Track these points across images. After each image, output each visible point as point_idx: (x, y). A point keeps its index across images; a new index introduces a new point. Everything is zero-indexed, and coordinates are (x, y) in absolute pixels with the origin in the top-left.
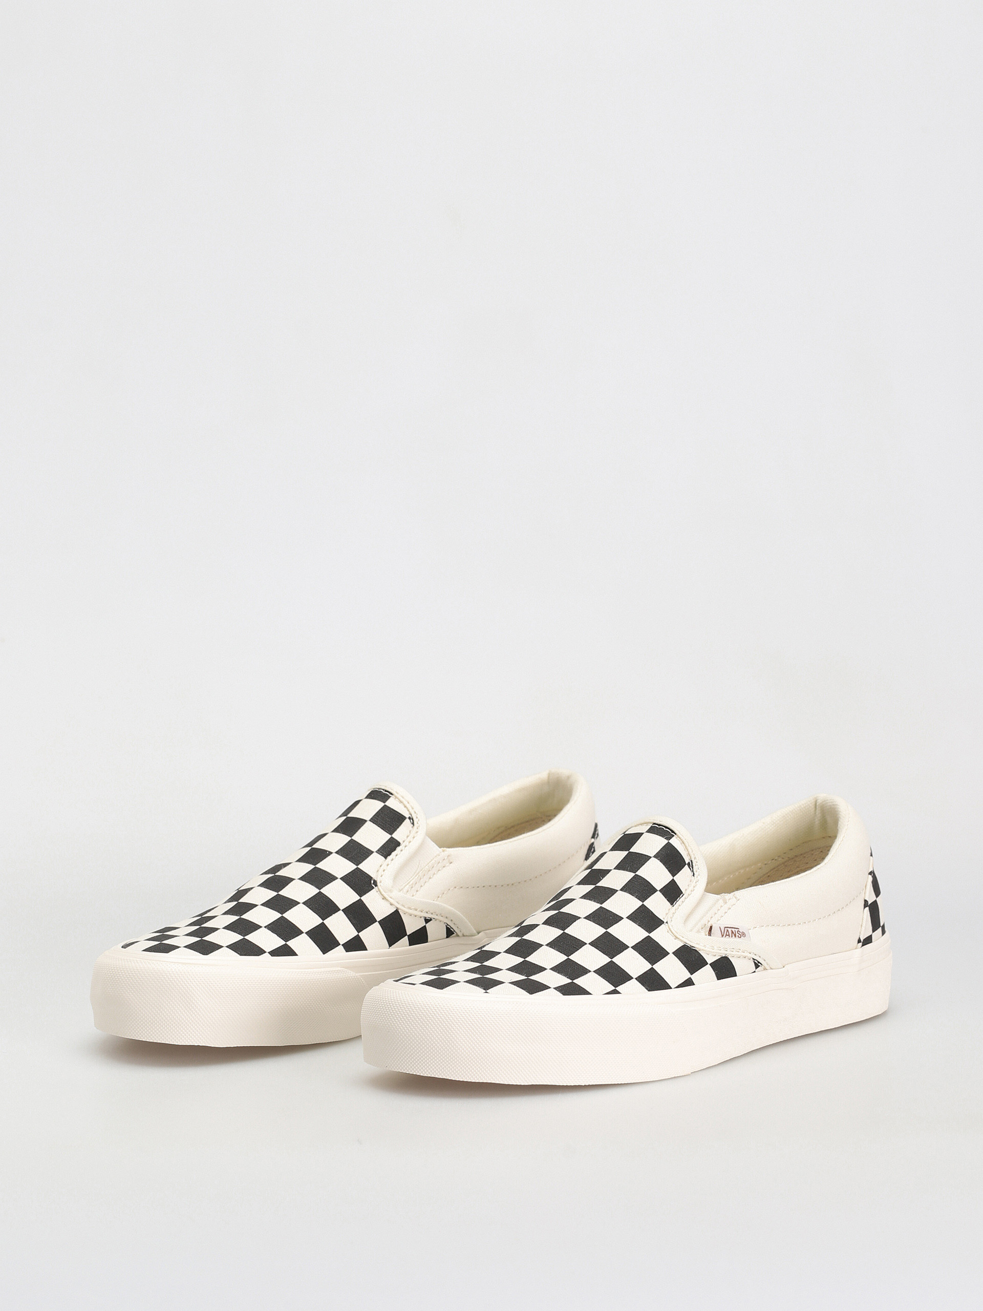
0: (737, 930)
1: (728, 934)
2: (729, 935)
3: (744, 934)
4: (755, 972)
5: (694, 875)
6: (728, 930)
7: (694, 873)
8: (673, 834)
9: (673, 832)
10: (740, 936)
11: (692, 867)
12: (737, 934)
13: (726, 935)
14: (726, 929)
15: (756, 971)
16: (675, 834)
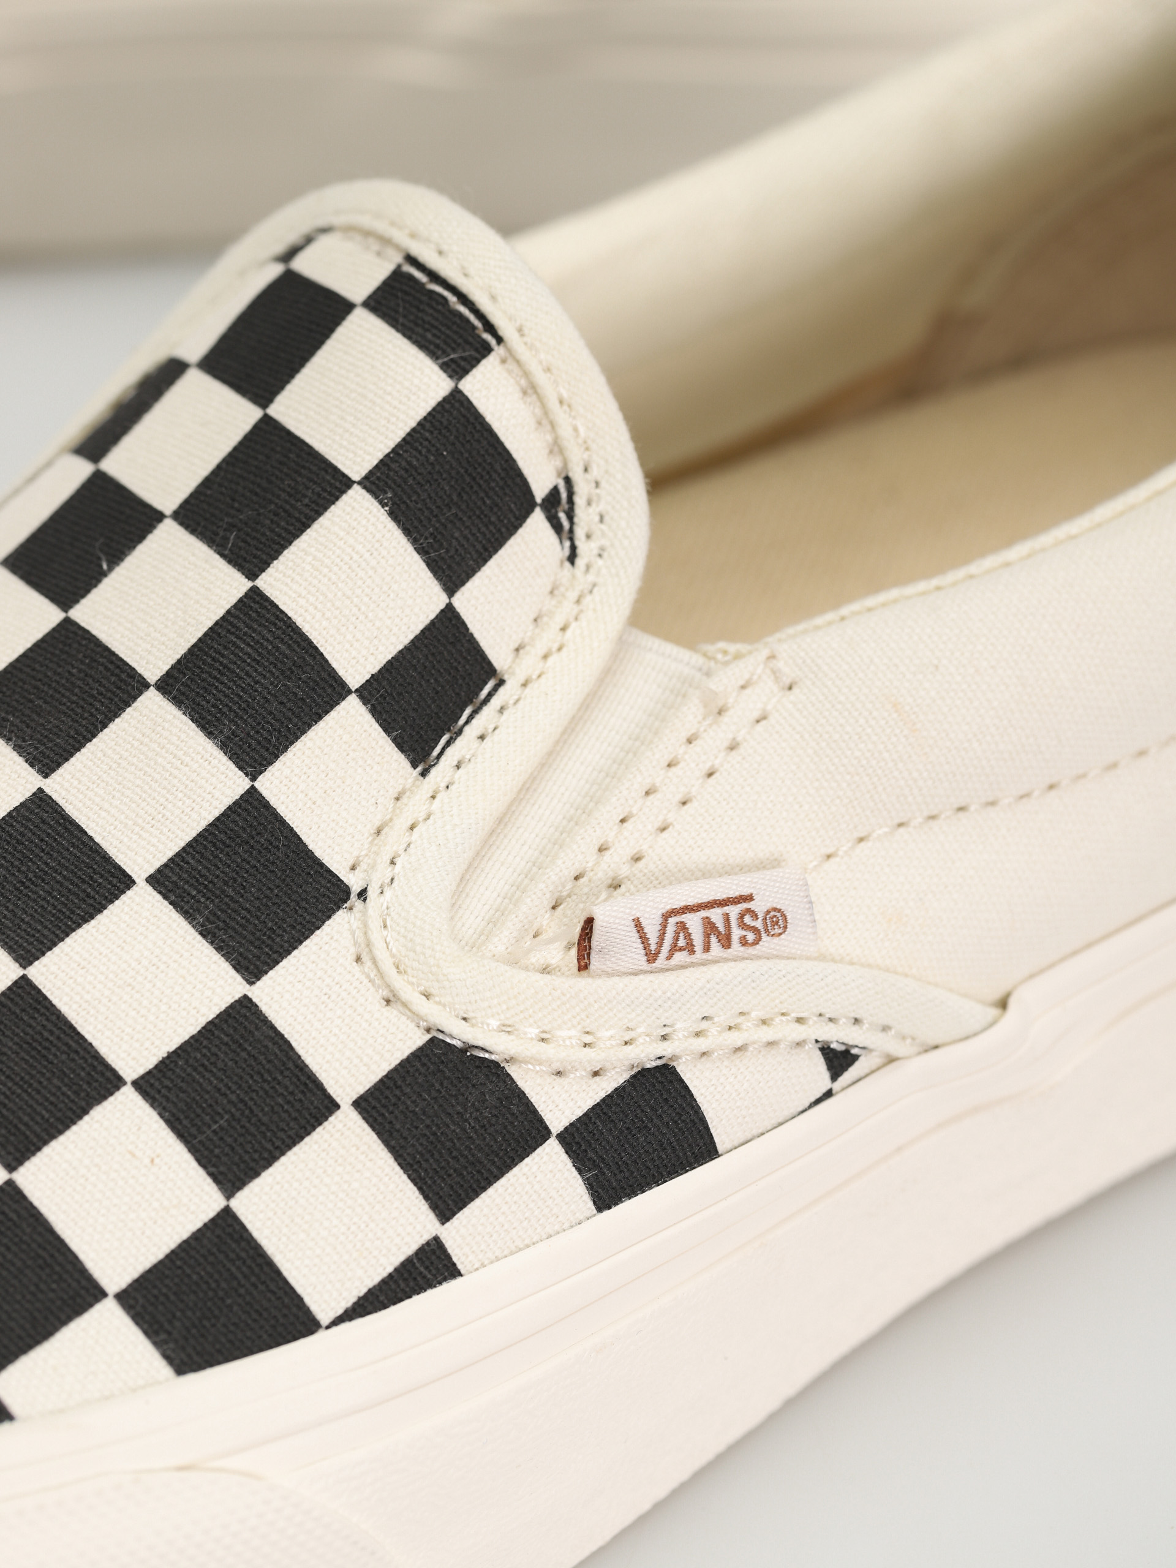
0: (734, 911)
1: (682, 943)
2: (690, 948)
3: (776, 920)
4: (829, 1094)
5: (572, 558)
6: (682, 927)
7: (573, 548)
8: (487, 336)
9: (490, 328)
10: (751, 937)
11: (571, 517)
12: (737, 933)
13: (674, 948)
14: (672, 921)
15: (837, 1086)
16: (500, 340)
